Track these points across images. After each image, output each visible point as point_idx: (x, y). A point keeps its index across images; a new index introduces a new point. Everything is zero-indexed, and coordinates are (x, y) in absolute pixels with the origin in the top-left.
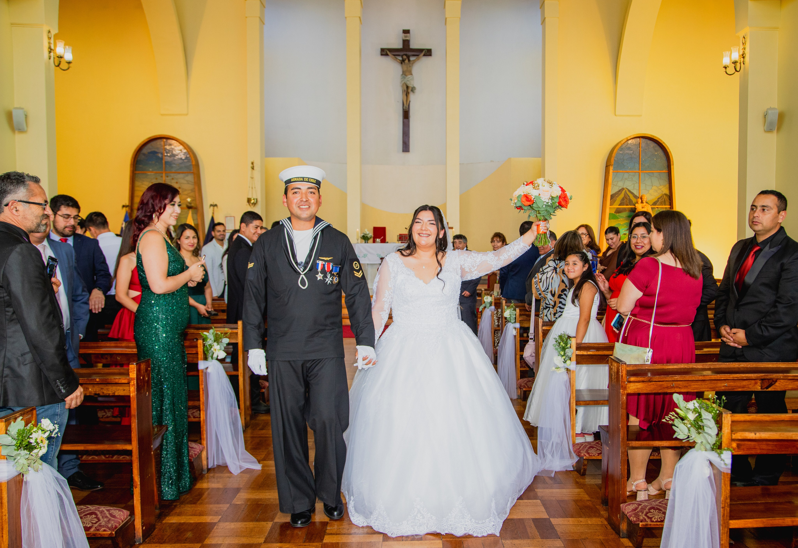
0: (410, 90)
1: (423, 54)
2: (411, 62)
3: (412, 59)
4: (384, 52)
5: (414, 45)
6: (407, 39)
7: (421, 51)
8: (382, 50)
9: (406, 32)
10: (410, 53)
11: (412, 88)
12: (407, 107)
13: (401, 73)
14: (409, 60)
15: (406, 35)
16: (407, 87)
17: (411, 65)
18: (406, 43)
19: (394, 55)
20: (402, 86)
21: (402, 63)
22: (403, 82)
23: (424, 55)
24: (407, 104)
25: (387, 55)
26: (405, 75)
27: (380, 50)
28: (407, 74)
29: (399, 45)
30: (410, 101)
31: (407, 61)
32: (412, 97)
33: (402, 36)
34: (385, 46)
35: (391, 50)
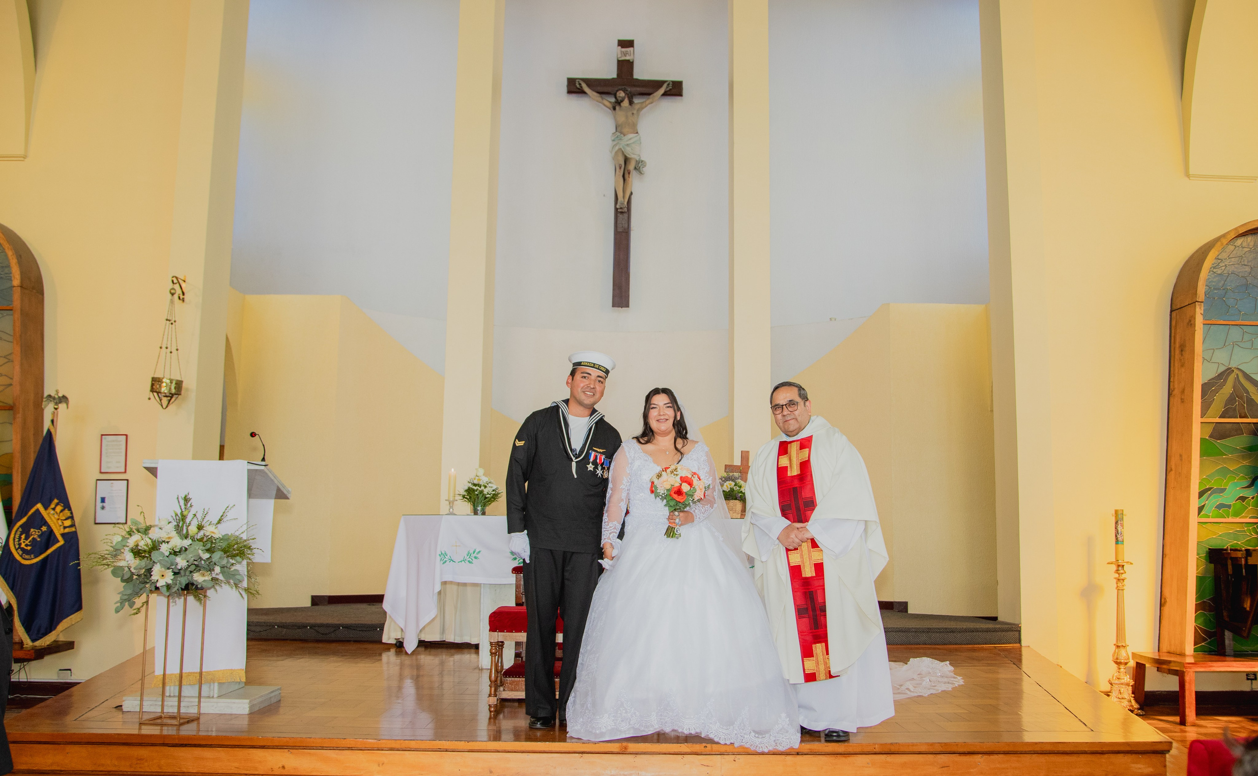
0: (631, 167)
1: (662, 91)
2: (637, 107)
3: (636, 100)
4: (575, 87)
5: (641, 73)
6: (627, 58)
7: (656, 85)
8: (571, 82)
9: (626, 44)
10: (634, 89)
11: (638, 162)
12: (626, 203)
13: (614, 131)
14: (631, 103)
15: (624, 50)
16: (626, 160)
17: (635, 112)
18: (625, 67)
19: (600, 93)
20: (615, 158)
21: (614, 109)
22: (617, 148)
23: (665, 94)
24: (624, 197)
25: (581, 92)
26: (621, 133)
27: (565, 83)
28: (625, 130)
29: (611, 72)
30: (632, 193)
31: (626, 103)
32: (636, 184)
33: (617, 52)
34: (579, 73)
35: (593, 83)
